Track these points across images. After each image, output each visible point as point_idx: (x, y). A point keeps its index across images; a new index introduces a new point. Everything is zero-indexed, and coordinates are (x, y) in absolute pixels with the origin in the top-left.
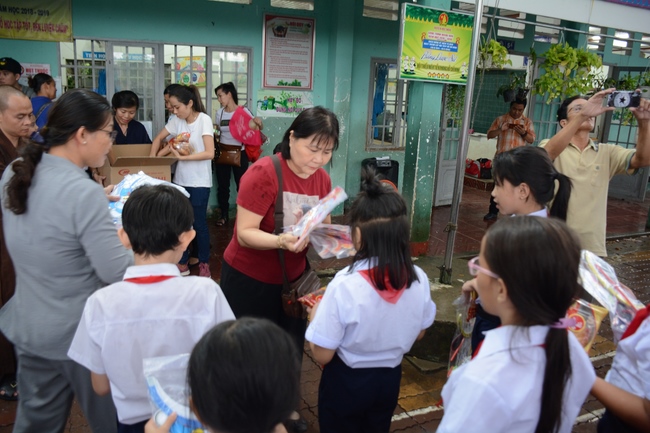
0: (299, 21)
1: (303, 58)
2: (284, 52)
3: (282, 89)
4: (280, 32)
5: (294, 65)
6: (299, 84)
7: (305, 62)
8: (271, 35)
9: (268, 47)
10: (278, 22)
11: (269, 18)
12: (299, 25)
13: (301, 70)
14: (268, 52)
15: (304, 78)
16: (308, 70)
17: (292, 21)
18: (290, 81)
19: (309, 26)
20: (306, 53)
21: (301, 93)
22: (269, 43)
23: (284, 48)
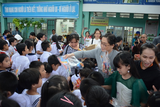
0: (155, 22)
1: (155, 29)
2: (150, 28)
3: (149, 36)
4: (150, 24)
5: (152, 31)
6: (153, 35)
7: (155, 30)
8: (148, 24)
9: (147, 27)
10: (149, 22)
11: (147, 21)
12: (154, 22)
13: (155, 32)
14: (146, 28)
15: (155, 34)
16: (156, 32)
17: (153, 21)
18: (151, 34)
19: (157, 22)
20: (156, 28)
21: (154, 37)
22: (147, 26)
23: (150, 27)
